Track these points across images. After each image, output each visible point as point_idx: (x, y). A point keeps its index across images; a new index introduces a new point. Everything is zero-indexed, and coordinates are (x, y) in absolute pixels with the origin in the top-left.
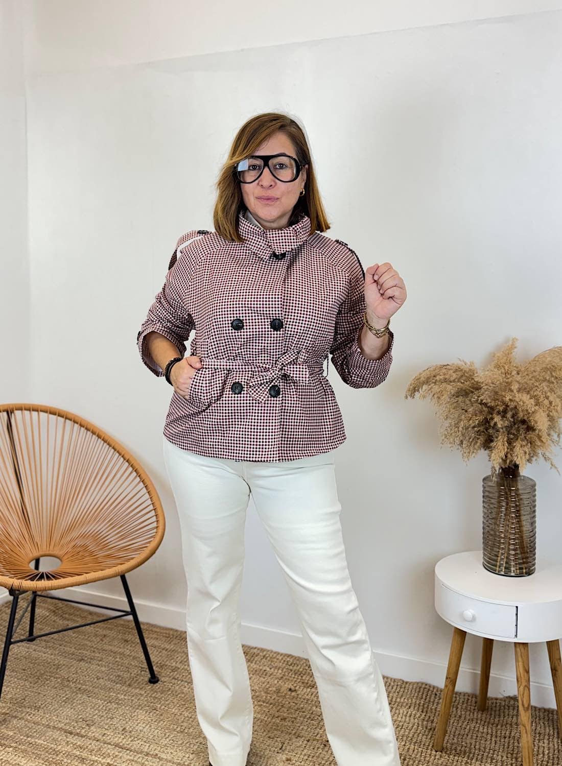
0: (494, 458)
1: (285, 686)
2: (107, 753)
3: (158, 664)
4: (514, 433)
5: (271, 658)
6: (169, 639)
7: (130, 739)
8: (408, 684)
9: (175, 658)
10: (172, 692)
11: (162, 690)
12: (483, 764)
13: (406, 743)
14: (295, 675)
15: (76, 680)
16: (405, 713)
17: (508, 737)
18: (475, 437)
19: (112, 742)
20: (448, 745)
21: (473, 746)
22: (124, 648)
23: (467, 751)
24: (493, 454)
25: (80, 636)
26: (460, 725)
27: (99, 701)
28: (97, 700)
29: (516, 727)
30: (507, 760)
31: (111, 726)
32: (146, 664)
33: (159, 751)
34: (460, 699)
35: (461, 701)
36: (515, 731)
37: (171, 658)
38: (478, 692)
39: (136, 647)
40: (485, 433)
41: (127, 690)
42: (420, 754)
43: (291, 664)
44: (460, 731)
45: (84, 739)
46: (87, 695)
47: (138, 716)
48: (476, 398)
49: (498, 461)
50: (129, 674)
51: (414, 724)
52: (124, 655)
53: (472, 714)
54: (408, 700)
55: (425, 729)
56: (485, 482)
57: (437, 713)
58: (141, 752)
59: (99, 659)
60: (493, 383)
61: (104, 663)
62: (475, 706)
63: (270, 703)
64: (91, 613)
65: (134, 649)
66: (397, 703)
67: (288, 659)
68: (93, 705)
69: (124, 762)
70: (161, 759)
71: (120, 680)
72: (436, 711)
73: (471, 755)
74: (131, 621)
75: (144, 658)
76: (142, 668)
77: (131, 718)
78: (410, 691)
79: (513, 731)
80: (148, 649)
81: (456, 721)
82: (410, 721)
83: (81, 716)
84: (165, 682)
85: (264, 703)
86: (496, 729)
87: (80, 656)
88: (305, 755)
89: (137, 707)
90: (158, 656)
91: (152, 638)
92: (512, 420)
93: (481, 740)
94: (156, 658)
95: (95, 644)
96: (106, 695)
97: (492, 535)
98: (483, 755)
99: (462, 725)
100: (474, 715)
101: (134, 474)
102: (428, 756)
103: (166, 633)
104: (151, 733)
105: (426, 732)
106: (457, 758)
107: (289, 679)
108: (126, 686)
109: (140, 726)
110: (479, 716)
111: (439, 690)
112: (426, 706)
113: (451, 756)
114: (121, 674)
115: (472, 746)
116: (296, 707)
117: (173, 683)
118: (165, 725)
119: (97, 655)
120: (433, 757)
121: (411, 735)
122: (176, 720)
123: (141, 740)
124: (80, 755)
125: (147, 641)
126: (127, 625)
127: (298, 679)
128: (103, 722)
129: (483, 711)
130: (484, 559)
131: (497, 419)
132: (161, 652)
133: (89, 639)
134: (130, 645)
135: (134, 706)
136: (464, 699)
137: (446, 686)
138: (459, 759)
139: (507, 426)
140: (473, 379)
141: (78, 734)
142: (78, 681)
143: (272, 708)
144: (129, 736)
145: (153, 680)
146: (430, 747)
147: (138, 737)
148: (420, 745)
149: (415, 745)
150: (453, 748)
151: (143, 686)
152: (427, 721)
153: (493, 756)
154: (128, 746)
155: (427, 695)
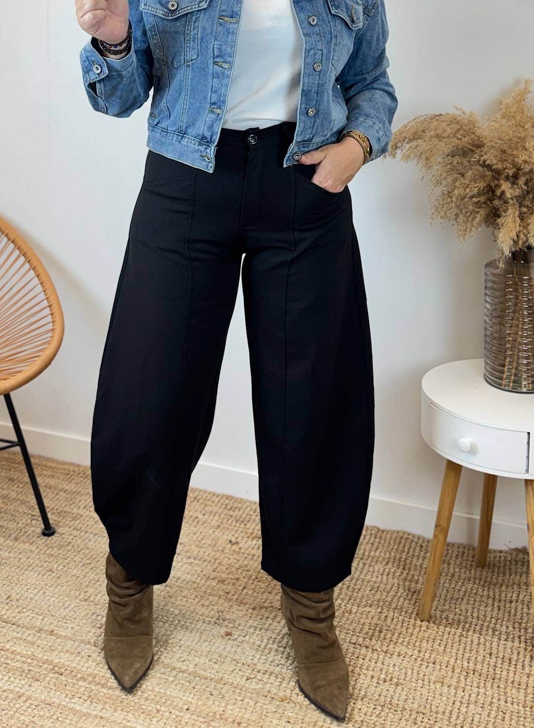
0: (502, 240)
1: (224, 537)
3: (54, 511)
4: (528, 206)
5: (205, 500)
6: (69, 476)
7: (17, 610)
8: (385, 533)
9: (77, 501)
10: (72, 547)
11: (58, 544)
12: (483, 636)
13: (382, 609)
14: (236, 522)
16: (381, 571)
17: (515, 601)
18: (473, 210)
20: (438, 612)
21: (469, 614)
22: (8, 488)
23: (461, 620)
24: (501, 235)
26: (453, 585)
29: (525, 587)
30: (514, 631)
32: (38, 510)
33: (57, 626)
34: (453, 551)
35: (454, 555)
36: (525, 593)
37: (71, 502)
38: (476, 544)
39: (25, 487)
40: (488, 205)
41: (14, 544)
42: (400, 624)
43: (231, 508)
44: (453, 594)
47: (27, 580)
48: (478, 157)
49: (508, 242)
50: (15, 524)
51: (393, 585)
52: (9, 498)
53: (468, 571)
54: (385, 554)
55: (407, 592)
56: (488, 269)
57: (424, 570)
58: (32, 628)
60: (500, 139)
62: (473, 561)
63: (203, 560)
65: (21, 490)
66: (371, 558)
67: (227, 502)
69: (8, 641)
70: (58, 636)
71: (4, 532)
72: (421, 567)
73: (468, 625)
74: (18, 454)
75: (36, 502)
76: (32, 516)
77: (17, 582)
78: (387, 542)
79: (521, 593)
80: (41, 490)
81: (447, 581)
82: (388, 581)
84: (64, 534)
85: (195, 559)
86: (499, 591)
88: (251, 627)
89: (26, 567)
90: (54, 500)
91: (46, 475)
92: (525, 187)
93: (480, 605)
94: (52, 502)
97: (495, 338)
98: (483, 625)
99: (456, 585)
100: (471, 573)
101: (22, 259)
102: (412, 627)
103: (65, 469)
104: (44, 602)
105: (409, 595)
106: (449, 630)
107: (228, 529)
108: (11, 541)
109: (31, 593)
110: (478, 574)
111: (425, 541)
112: (408, 561)
113: (441, 627)
114: (5, 524)
116: (239, 564)
117: (75, 535)
118: (64, 591)
120: (417, 629)
121: (389, 599)
122: (79, 585)
123: (31, 611)
125: (39, 480)
126: (13, 459)
127: (239, 527)
129: (483, 568)
130: (485, 367)
131: (505, 186)
132: (57, 494)
134: (16, 485)
135: (22, 566)
136: (458, 552)
137: (435, 536)
138: (451, 631)
139: (518, 196)
140: (473, 133)
143: (206, 566)
144: (15, 606)
145: (47, 532)
146: (413, 616)
147: (28, 608)
148: (401, 612)
149: (394, 613)
150: (443, 617)
151: (34, 539)
152: (410, 581)
153: (495, 627)
154: (14, 620)
155: (410, 547)
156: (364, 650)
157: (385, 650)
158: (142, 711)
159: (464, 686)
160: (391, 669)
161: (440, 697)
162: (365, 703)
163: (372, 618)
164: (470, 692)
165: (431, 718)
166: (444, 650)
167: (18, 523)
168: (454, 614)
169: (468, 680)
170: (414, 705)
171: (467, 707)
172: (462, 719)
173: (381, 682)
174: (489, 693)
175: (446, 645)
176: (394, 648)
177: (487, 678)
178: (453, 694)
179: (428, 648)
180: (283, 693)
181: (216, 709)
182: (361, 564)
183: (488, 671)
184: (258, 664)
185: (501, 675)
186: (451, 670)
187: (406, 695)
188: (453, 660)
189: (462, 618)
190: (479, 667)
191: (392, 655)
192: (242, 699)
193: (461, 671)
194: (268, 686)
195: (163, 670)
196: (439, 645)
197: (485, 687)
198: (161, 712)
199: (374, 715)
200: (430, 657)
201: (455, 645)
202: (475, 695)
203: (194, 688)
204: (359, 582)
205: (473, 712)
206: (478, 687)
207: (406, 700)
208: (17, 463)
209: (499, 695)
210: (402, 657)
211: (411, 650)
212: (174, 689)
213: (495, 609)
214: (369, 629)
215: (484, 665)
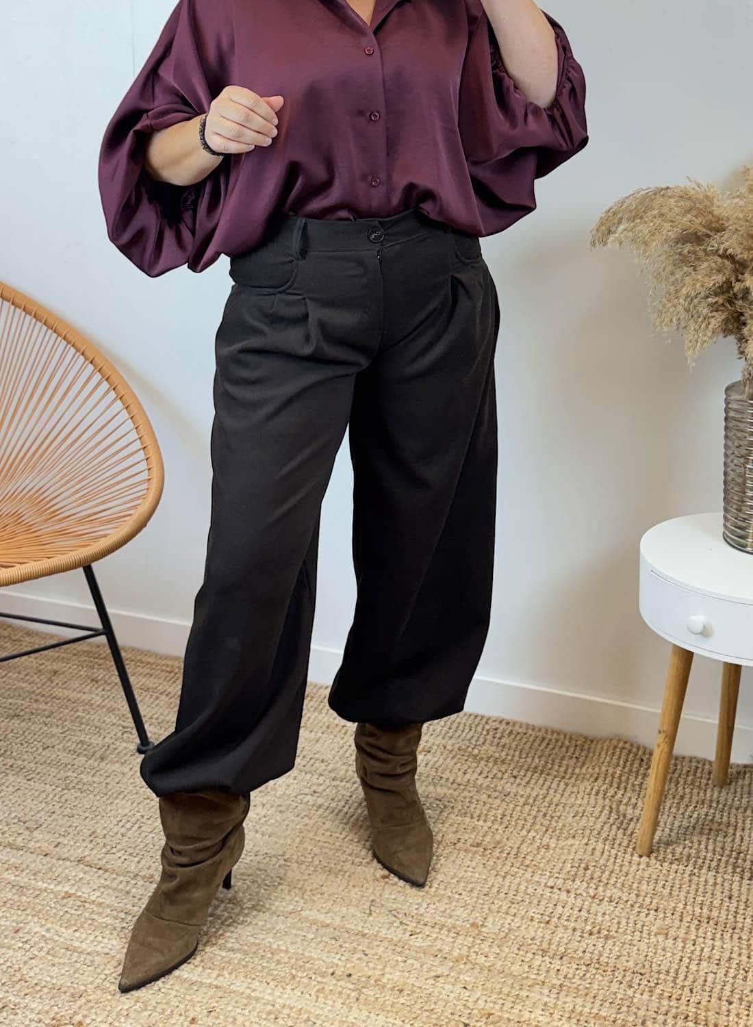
2: (64, 875)
3: (153, 721)
6: (173, 674)
7: (104, 850)
8: (593, 742)
12: (720, 875)
13: (589, 840)
15: (5, 751)
16: (588, 790)
18: (708, 314)
19: (71, 856)
20: (662, 844)
21: (703, 846)
22: (91, 692)
23: (692, 855)
25: (10, 674)
26: (681, 810)
27: (48, 786)
28: (43, 785)
31: (70, 830)
32: (131, 720)
34: (683, 767)
35: (684, 772)
38: (713, 757)
39: (113, 690)
41: (99, 765)
42: (612, 860)
44: (682, 821)
45: (21, 852)
46: (25, 776)
48: (716, 245)
50: (100, 739)
51: (604, 807)
52: (92, 705)
53: (702, 791)
54: (594, 769)
55: (622, 818)
56: (729, 392)
57: (643, 790)
58: (125, 873)
59: (46, 713)
60: (747, 221)
61: (55, 720)
64: (29, 633)
65: (109, 694)
66: (575, 776)
68: (37, 794)
69: (94, 890)
71: (85, 750)
72: (640, 787)
73: (700, 861)
74: (104, 645)
75: (128, 709)
76: (124, 727)
77: (104, 814)
80: (136, 693)
81: (675, 805)
82: (597, 803)
83: (16, 814)
86: (743, 817)
87: (10, 709)
89: (115, 795)
91: (141, 674)
93: (717, 836)
94: (148, 709)
95: (38, 688)
96: (59, 776)
97: (738, 484)
98: (720, 860)
99: (685, 811)
100: (705, 796)
102: (627, 863)
103: (168, 666)
105: (624, 823)
106: (676, 867)
108: (95, 760)
110: (715, 795)
111: (648, 751)
113: (666, 864)
114: (87, 740)
115: (701, 846)
119: (42, 706)
120: (635, 867)
121: (598, 826)
123: (123, 852)
124: (15, 881)
125: (132, 679)
126: (98, 653)
128: (55, 823)
130: (725, 526)
132: (157, 698)
133: (27, 678)
135: (110, 793)
136: (690, 767)
137: (658, 746)
138: (678, 869)
140: (710, 212)
141: (10, 845)
142: (9, 753)
144: (102, 844)
145: (144, 748)
146: (629, 850)
147: (119, 846)
148: (613, 845)
149: (605, 844)
150: (668, 851)
151: (126, 758)
152: (626, 805)
153: (737, 862)
154: (101, 863)
155: (627, 760)
156: (564, 895)
157: (592, 894)
158: (272, 978)
159: (694, 938)
160: (600, 918)
161: (663, 953)
162: (564, 963)
163: (576, 853)
164: (703, 946)
165: (651, 980)
166: (670, 893)
167: (105, 737)
168: (681, 847)
169: (700, 930)
170: (629, 963)
171: (698, 964)
172: (691, 980)
173: (585, 935)
174: (727, 946)
175: (672, 887)
176: (604, 891)
177: (725, 927)
178: (680, 948)
179: (649, 891)
180: (458, 951)
181: (370, 973)
182: (562, 784)
183: (727, 919)
184: (425, 915)
185: (743, 923)
186: (678, 918)
187: (619, 951)
188: (681, 906)
189: (693, 852)
190: (715, 914)
191: (601, 901)
192: (405, 959)
193: (692, 920)
194: (438, 944)
195: (299, 925)
196: (663, 887)
197: (722, 938)
198: (298, 979)
199: (577, 977)
200: (651, 902)
201: (684, 886)
202: (709, 949)
203: (341, 946)
204: (559, 807)
205: (706, 971)
206: (713, 939)
207: (619, 957)
208: (101, 659)
209: (741, 949)
210: (614, 904)
211: (627, 894)
212: (315, 949)
213: (736, 840)
214: (572, 867)
215: (722, 911)
